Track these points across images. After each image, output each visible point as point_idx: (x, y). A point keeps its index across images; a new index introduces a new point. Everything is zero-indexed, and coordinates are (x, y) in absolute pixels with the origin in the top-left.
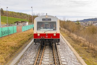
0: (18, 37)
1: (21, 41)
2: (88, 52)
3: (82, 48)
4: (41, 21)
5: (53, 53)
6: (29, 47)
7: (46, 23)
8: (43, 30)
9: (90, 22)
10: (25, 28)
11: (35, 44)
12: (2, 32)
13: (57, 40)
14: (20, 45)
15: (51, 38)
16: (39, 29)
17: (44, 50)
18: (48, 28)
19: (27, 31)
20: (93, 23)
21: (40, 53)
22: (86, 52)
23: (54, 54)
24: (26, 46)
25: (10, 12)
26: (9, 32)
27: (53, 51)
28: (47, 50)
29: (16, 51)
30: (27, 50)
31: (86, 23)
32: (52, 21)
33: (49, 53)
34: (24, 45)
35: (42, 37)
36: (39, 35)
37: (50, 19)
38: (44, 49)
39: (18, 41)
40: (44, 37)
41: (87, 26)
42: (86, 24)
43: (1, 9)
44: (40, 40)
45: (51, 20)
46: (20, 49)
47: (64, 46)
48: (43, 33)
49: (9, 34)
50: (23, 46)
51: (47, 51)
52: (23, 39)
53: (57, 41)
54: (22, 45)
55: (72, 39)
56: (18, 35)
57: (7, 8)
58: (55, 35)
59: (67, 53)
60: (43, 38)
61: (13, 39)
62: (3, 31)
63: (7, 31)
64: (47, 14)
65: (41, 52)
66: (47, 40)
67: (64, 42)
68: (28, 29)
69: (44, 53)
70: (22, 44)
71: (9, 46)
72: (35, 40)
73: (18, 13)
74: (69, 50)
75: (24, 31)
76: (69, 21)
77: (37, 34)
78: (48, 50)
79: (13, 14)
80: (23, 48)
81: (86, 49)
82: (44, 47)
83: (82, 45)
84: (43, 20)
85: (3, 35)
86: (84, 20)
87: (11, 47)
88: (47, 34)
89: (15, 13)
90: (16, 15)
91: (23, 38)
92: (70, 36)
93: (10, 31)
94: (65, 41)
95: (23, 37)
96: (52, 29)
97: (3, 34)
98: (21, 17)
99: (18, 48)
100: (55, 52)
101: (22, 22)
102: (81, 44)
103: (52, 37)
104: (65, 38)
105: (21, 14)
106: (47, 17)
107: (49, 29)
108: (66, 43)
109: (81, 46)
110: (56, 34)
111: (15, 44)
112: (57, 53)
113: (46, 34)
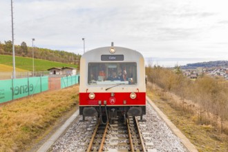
0: (49, 100)
1: (54, 109)
2: (216, 139)
3: (199, 126)
4: (99, 60)
5: (129, 144)
6: (71, 125)
7: (110, 67)
8: (103, 82)
9: (200, 70)
10: (69, 80)
11: (84, 120)
12: (12, 89)
13: (140, 110)
14: (48, 121)
15: (125, 104)
16: (93, 81)
17: (105, 134)
18: (117, 79)
19: (71, 87)
20: (207, 71)
21: (94, 144)
22: (211, 139)
23: (130, 147)
24: (63, 123)
25: (41, 49)
26: (31, 89)
27: (128, 138)
28: (113, 135)
29: (35, 137)
30: (64, 133)
31: (193, 72)
32: (126, 60)
33: (119, 145)
34: (58, 120)
35: (100, 102)
36: (92, 96)
37: (121, 57)
38: (106, 131)
39: (46, 110)
40: (105, 102)
41: (194, 78)
42: (192, 74)
43: (23, 43)
44: (94, 109)
45: (123, 59)
46: (48, 131)
47: (154, 123)
48: (104, 91)
49: (31, 93)
50: (56, 123)
51: (112, 138)
52: (59, 106)
53: (139, 112)
54: (54, 121)
55: (170, 104)
56: (50, 96)
57: (33, 40)
58: (133, 96)
59: (166, 143)
60: (102, 103)
61: (36, 106)
62: (14, 86)
63: (25, 87)
64: (112, 43)
65: (98, 141)
66: (114, 110)
67: (153, 112)
68: (74, 83)
69: (104, 144)
70: (53, 116)
71: (19, 124)
72: (81, 109)
73: (57, 52)
74: (169, 135)
75: (66, 88)
76: (159, 67)
77: (87, 94)
78: (117, 133)
79: (46, 53)
80: (56, 129)
81: (208, 131)
82: (107, 127)
83: (196, 120)
84: (104, 57)
85: (15, 97)
86: (189, 65)
87: (25, 125)
88: (112, 95)
89: (52, 52)
90: (51, 56)
91: (59, 104)
92: (164, 97)
93: (32, 87)
94: (155, 110)
95: (59, 101)
96: (127, 82)
97: (16, 94)
98: (63, 59)
99: (42, 128)
100: (133, 140)
101: (63, 69)
102: (193, 117)
103: (125, 102)
104: (154, 102)
105: (62, 54)
106: (113, 50)
107: (119, 82)
108: (158, 114)
109: (194, 121)
110: (136, 93)
111: (35, 118)
112: (140, 144)
113: (110, 94)
